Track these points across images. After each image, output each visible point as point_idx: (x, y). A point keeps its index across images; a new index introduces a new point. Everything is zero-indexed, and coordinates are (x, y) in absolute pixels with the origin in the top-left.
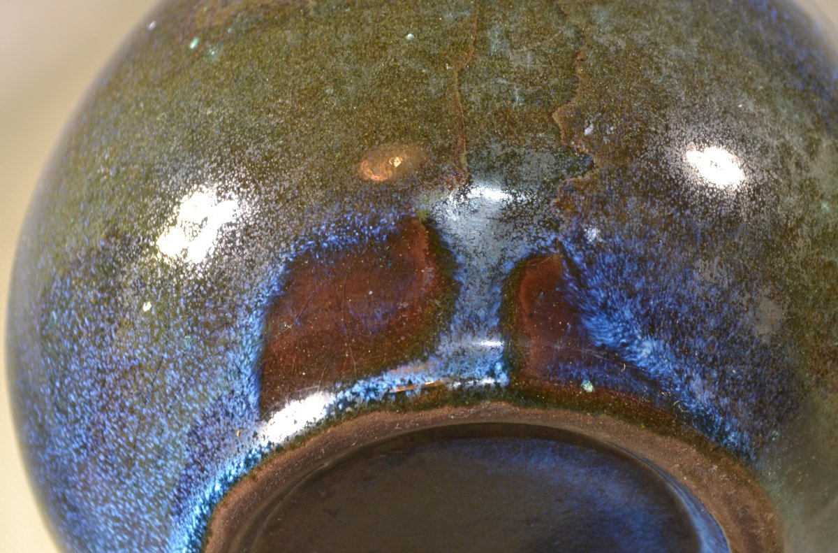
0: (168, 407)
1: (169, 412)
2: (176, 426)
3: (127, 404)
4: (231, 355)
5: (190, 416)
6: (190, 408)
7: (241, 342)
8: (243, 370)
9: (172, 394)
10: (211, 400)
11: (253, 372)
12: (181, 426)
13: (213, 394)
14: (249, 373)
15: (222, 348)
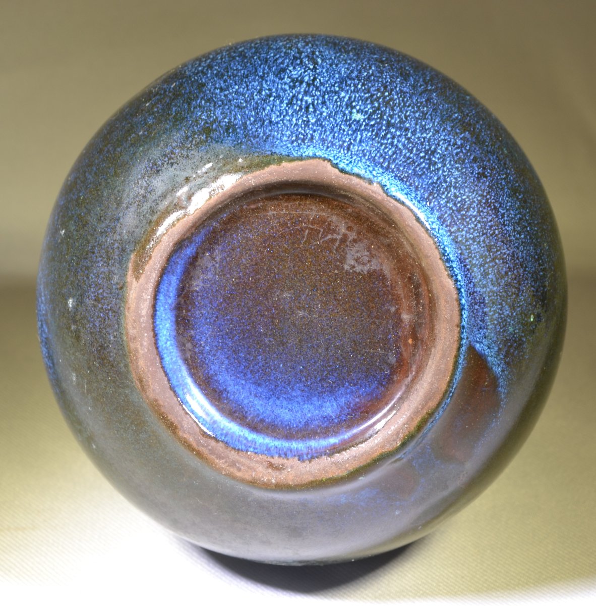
0: (499, 297)
1: (497, 295)
2: (491, 294)
3: (510, 273)
4: (496, 349)
5: (490, 307)
6: (492, 309)
7: (497, 358)
8: (489, 350)
9: (501, 304)
10: (489, 323)
11: (485, 354)
12: (489, 297)
13: (490, 327)
14: (486, 352)
15: (501, 346)
